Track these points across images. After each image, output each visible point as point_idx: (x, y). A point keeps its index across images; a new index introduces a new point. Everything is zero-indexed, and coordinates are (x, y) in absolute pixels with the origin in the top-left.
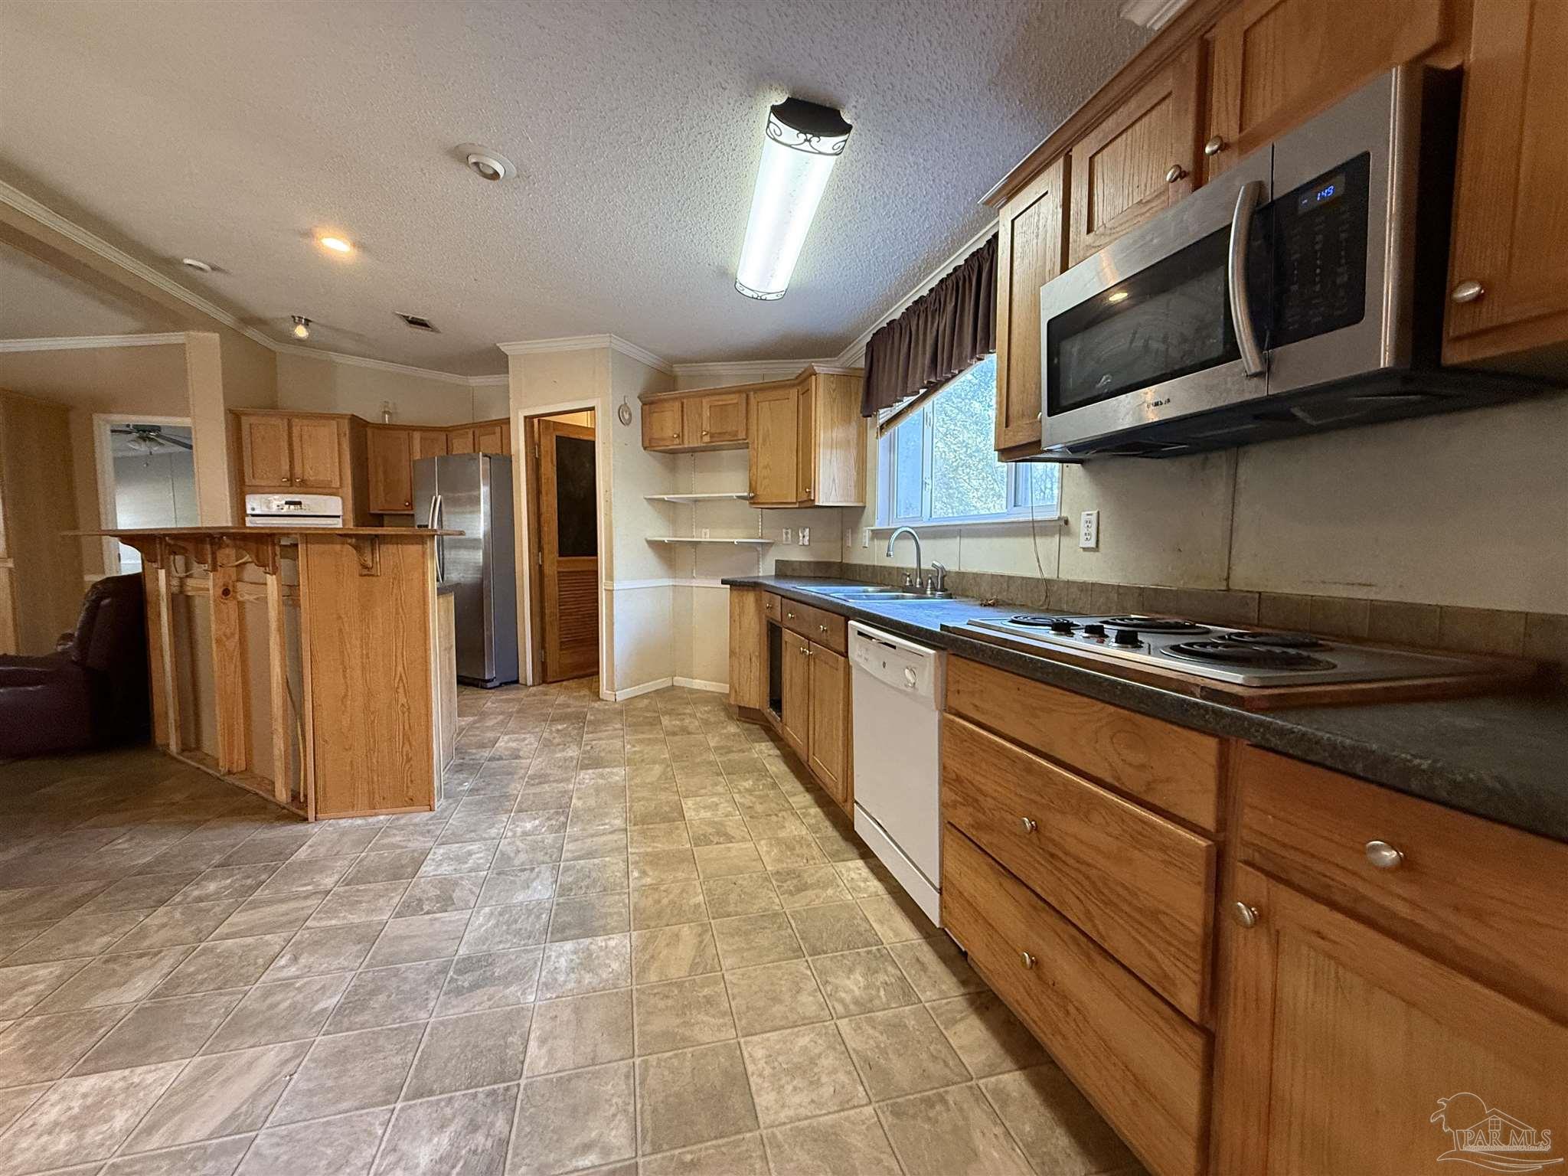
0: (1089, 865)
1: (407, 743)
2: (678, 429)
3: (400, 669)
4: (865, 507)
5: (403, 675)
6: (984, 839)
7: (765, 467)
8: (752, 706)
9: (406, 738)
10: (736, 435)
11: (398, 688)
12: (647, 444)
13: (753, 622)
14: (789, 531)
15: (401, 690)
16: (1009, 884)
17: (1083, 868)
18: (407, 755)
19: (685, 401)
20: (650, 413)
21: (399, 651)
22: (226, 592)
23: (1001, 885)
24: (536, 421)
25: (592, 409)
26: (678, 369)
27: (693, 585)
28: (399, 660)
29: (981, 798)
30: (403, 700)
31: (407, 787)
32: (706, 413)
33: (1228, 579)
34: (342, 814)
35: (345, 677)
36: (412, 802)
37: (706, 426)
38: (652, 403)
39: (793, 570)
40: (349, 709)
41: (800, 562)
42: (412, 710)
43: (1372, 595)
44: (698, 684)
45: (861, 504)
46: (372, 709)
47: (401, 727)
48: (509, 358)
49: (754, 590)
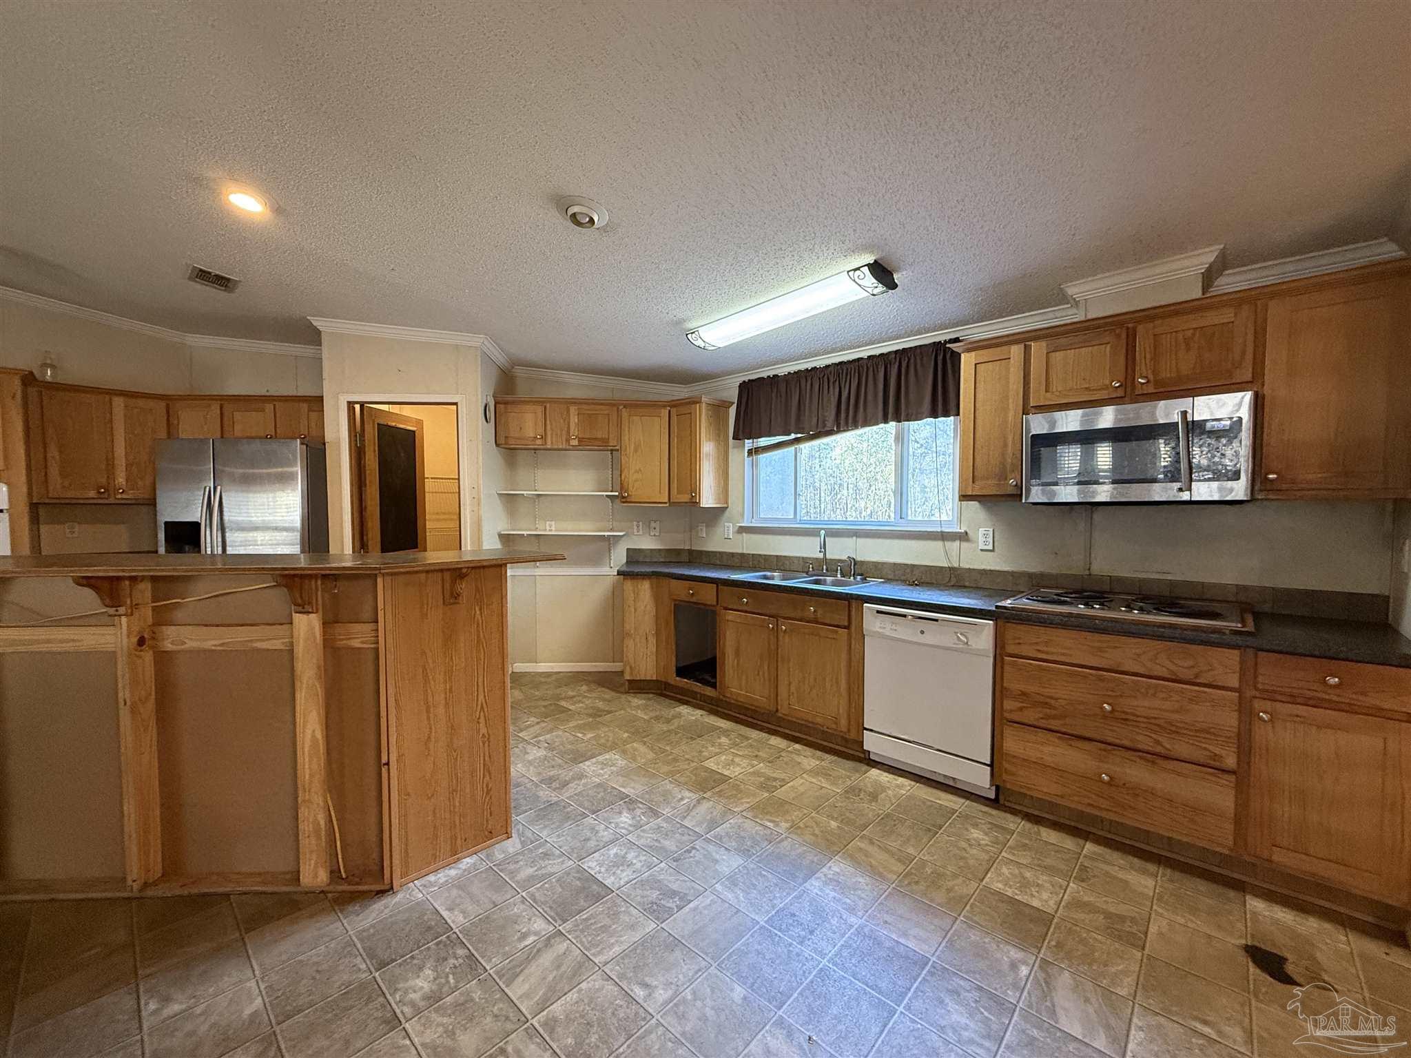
0: (1155, 718)
1: (487, 774)
2: (541, 430)
3: (481, 697)
4: (727, 507)
5: (484, 705)
6: (1054, 724)
7: (636, 472)
8: (648, 678)
9: (487, 770)
10: (608, 442)
11: (479, 718)
12: (502, 441)
13: (648, 607)
14: (641, 523)
15: (482, 720)
16: (1080, 744)
17: (1153, 721)
18: (487, 786)
19: (548, 405)
20: (506, 412)
21: (481, 680)
22: (141, 641)
23: (1071, 745)
24: (357, 407)
25: (456, 404)
26: (519, 372)
27: (536, 574)
28: (481, 689)
29: (1053, 702)
30: (483, 730)
31: (487, 821)
32: (574, 419)
33: (1089, 569)
34: (423, 872)
35: (428, 718)
36: (491, 834)
37: (574, 430)
38: (506, 403)
39: (645, 556)
40: (432, 752)
41: (651, 550)
42: (491, 739)
43: (1170, 577)
44: (543, 667)
45: (726, 506)
46: (455, 746)
47: (482, 758)
48: (323, 336)
49: (649, 579)
